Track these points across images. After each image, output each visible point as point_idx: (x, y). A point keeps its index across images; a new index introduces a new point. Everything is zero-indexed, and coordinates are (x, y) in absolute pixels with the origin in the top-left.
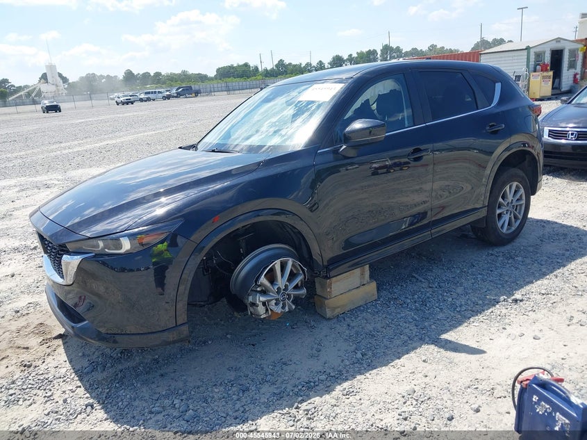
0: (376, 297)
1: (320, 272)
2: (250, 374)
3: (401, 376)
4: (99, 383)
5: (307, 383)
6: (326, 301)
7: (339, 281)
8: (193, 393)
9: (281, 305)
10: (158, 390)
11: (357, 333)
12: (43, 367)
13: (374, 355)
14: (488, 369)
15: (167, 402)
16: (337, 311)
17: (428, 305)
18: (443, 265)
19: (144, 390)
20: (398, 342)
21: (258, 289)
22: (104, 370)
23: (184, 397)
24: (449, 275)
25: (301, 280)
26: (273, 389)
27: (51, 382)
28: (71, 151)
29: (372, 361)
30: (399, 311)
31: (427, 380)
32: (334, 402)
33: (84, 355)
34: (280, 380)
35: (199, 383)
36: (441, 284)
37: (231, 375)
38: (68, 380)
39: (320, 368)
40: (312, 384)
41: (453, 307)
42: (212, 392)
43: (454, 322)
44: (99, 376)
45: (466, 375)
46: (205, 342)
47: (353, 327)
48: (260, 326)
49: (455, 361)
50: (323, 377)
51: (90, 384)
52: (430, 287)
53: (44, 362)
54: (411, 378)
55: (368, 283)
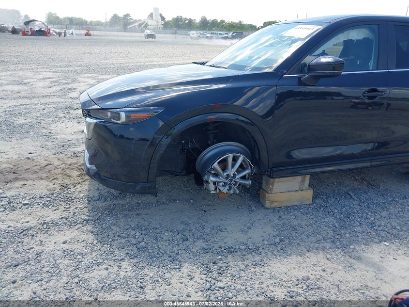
0: (311, 202)
1: (265, 171)
2: (194, 230)
3: (304, 265)
4: (98, 208)
5: (229, 248)
6: (267, 195)
7: (280, 182)
8: (151, 231)
9: (227, 187)
10: (131, 223)
11: (284, 224)
12: (73, 190)
13: (289, 243)
14: (381, 281)
15: (132, 232)
16: (275, 205)
17: (351, 218)
18: (379, 191)
19: (122, 220)
20: (314, 239)
21: (212, 172)
22: (105, 201)
23: (144, 232)
24: (381, 200)
25: (249, 174)
26: (204, 245)
27: (73, 200)
28: (150, 63)
29: (286, 247)
30: (325, 216)
31: (324, 274)
32: (242, 267)
33: (98, 189)
34: (212, 240)
35: (158, 226)
36: (370, 205)
37: (181, 227)
38: (82, 201)
39: (245, 241)
40: (232, 250)
41: (372, 225)
42: (164, 234)
43: (367, 237)
44: (100, 204)
45: (358, 280)
46: (175, 201)
47: (283, 219)
48: (216, 200)
49: (355, 267)
50: (243, 247)
51: (92, 208)
52: (360, 206)
53: (74, 187)
54: (311, 268)
55: (306, 189)
